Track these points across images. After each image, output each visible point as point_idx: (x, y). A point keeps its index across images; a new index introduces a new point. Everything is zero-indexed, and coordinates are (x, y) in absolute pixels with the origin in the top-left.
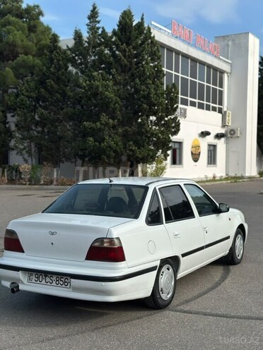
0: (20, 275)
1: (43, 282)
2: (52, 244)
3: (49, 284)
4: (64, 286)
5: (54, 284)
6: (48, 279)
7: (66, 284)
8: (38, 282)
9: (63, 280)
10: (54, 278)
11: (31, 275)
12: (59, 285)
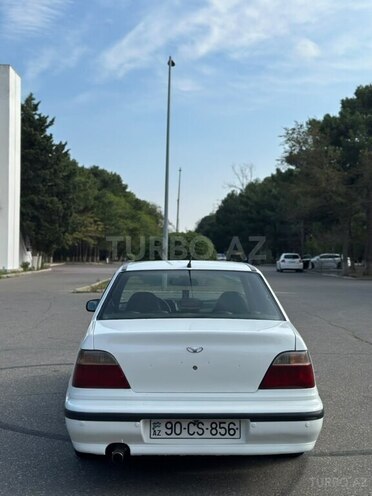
0: (140, 427)
1: (185, 433)
2: (195, 368)
3: (196, 435)
4: (227, 435)
5: (207, 434)
6: (193, 429)
7: (230, 433)
8: (173, 435)
9: (226, 426)
10: (207, 425)
11: (157, 425)
12: (218, 436)
